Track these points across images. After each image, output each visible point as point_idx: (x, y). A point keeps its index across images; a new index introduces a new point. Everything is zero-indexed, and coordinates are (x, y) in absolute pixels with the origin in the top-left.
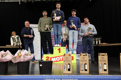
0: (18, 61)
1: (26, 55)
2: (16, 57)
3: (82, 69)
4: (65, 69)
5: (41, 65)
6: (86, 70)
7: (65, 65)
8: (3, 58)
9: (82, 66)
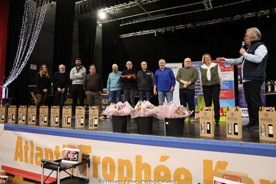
0: (136, 116)
1: (148, 108)
2: (134, 111)
3: (230, 132)
4: (203, 131)
5: (167, 123)
6: (236, 134)
7: (203, 125)
8: (120, 111)
9: (230, 128)
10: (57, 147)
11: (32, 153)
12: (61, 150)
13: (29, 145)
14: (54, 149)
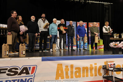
10: (91, 65)
11: (72, 72)
12: (94, 66)
13: (69, 68)
14: (89, 66)
